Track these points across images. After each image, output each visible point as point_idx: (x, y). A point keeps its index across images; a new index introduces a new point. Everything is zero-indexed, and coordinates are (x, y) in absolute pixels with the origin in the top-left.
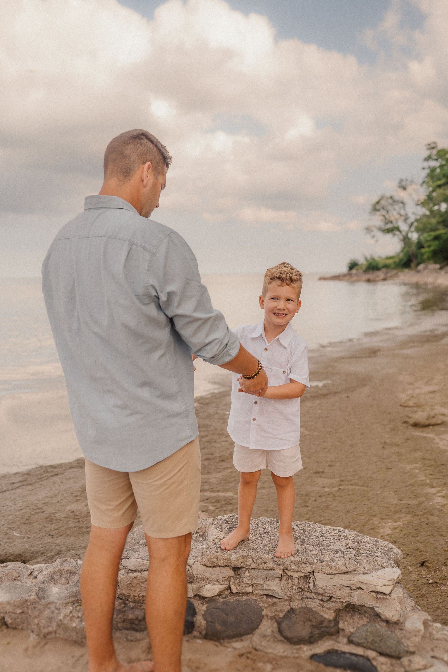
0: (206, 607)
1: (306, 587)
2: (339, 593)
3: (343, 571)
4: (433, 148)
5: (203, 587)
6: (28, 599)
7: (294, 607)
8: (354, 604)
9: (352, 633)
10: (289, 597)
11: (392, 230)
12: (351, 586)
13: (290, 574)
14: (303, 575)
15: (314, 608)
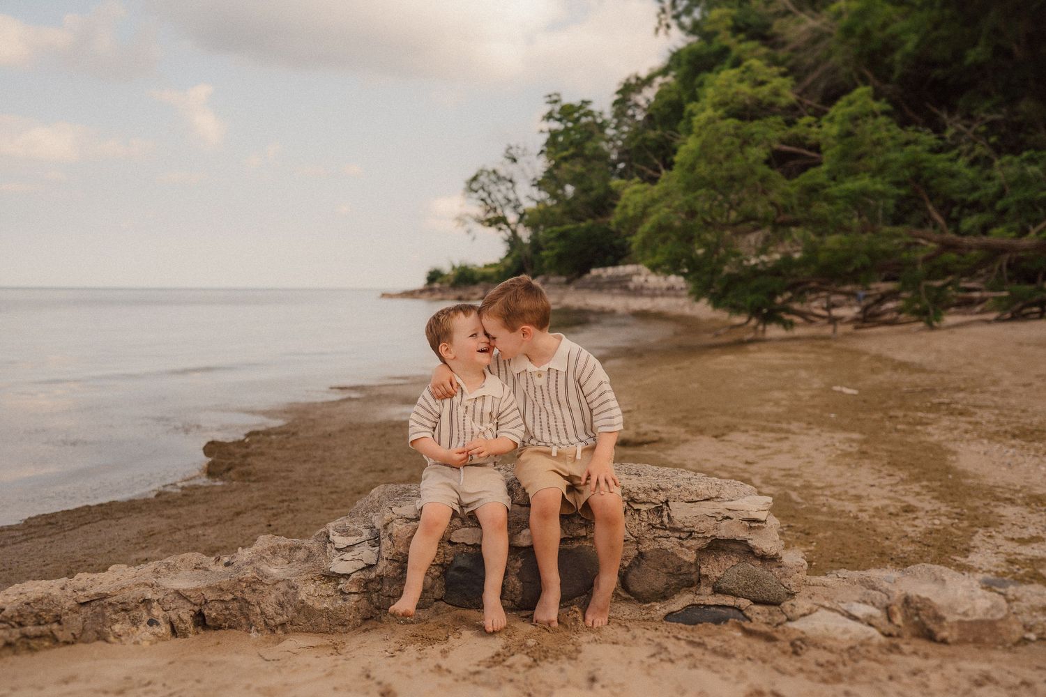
0: (522, 563)
1: (658, 522)
2: (702, 526)
3: (706, 497)
4: (555, 101)
5: (518, 533)
6: (243, 579)
7: (643, 550)
8: (722, 538)
9: (719, 578)
10: (636, 537)
11: (497, 222)
12: (717, 516)
13: (636, 506)
14: (653, 506)
15: (670, 549)
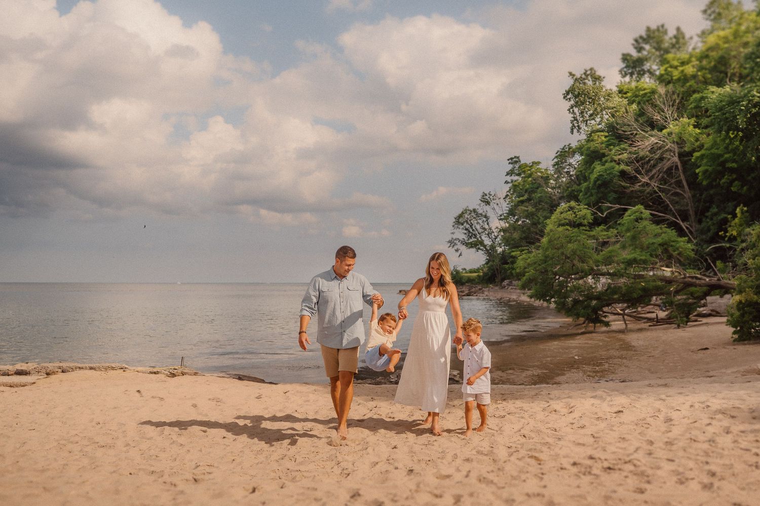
4: (516, 162)
11: (476, 245)
